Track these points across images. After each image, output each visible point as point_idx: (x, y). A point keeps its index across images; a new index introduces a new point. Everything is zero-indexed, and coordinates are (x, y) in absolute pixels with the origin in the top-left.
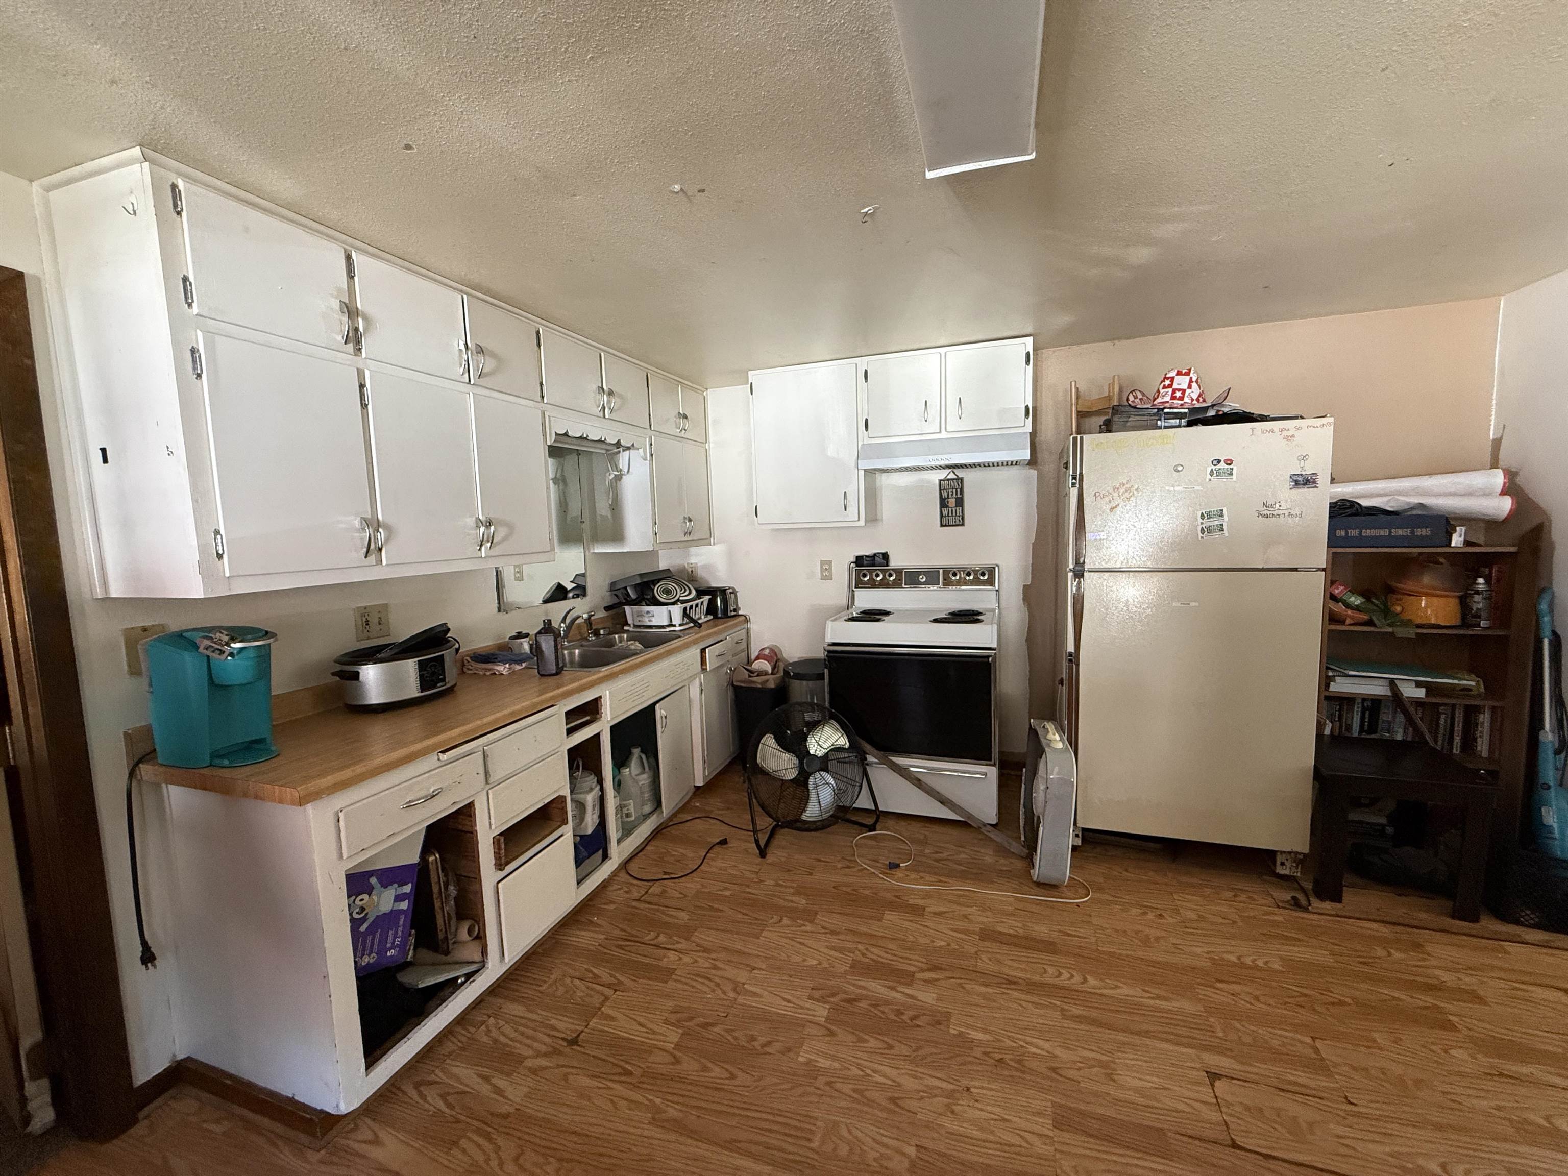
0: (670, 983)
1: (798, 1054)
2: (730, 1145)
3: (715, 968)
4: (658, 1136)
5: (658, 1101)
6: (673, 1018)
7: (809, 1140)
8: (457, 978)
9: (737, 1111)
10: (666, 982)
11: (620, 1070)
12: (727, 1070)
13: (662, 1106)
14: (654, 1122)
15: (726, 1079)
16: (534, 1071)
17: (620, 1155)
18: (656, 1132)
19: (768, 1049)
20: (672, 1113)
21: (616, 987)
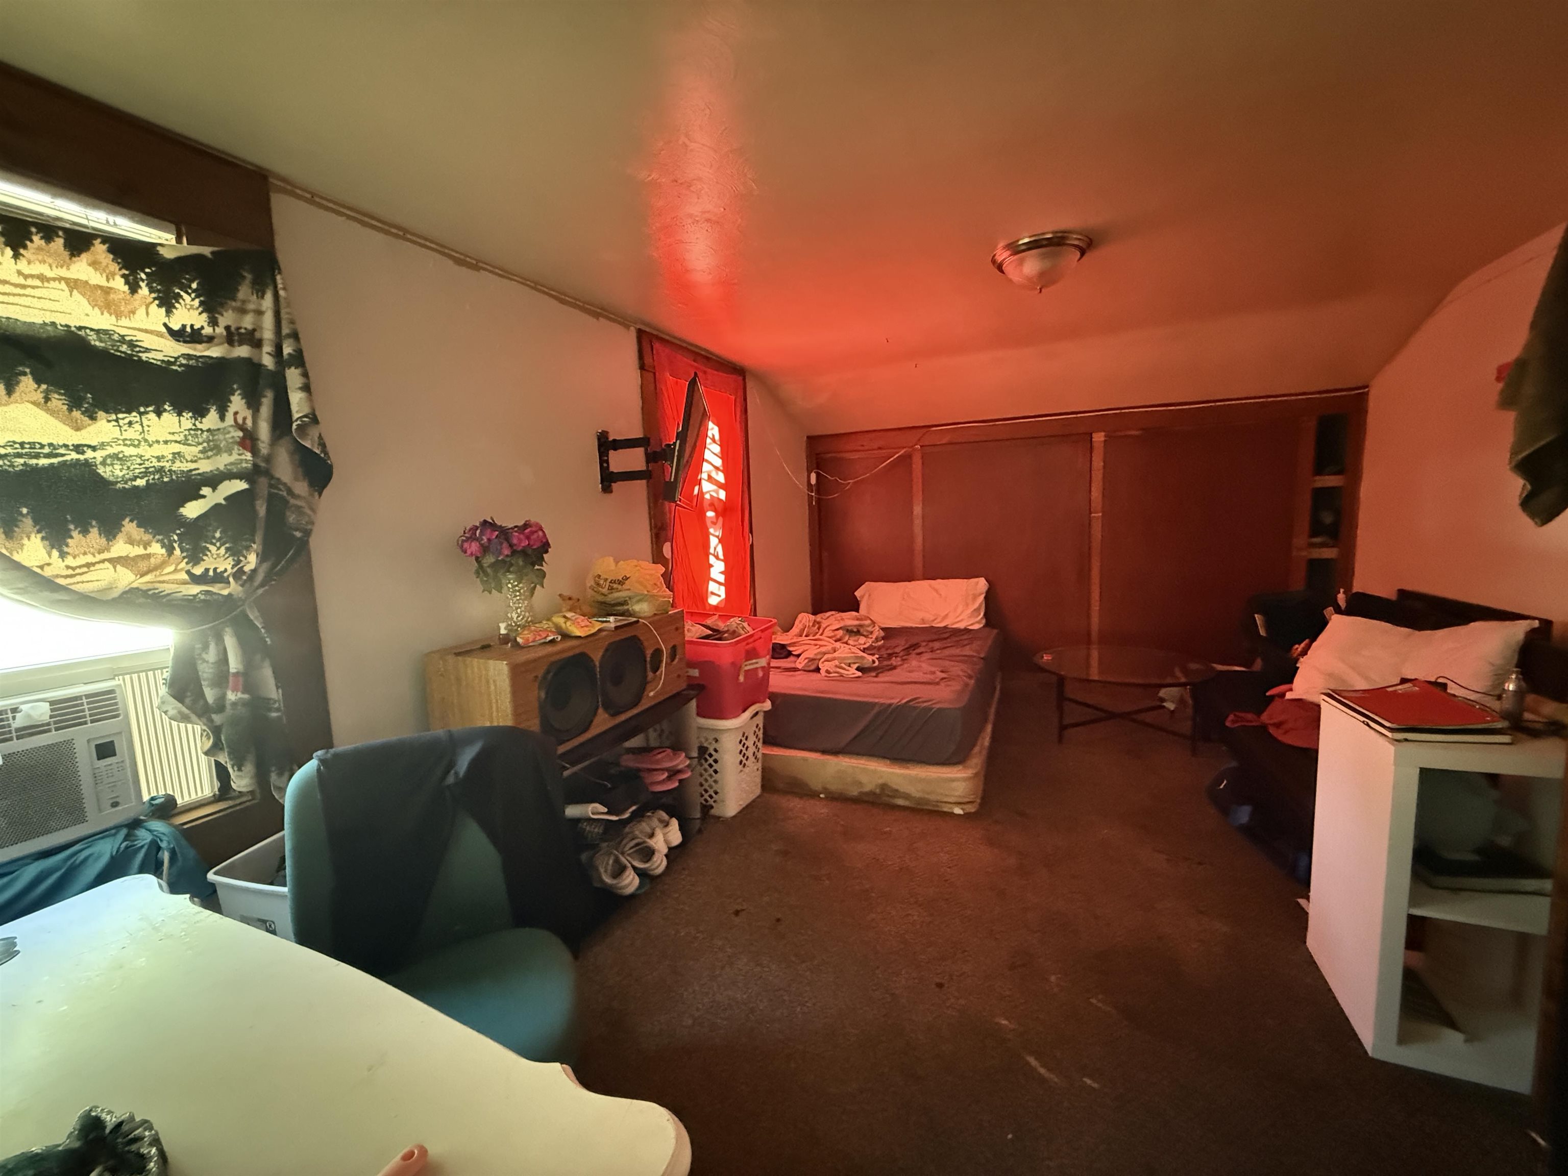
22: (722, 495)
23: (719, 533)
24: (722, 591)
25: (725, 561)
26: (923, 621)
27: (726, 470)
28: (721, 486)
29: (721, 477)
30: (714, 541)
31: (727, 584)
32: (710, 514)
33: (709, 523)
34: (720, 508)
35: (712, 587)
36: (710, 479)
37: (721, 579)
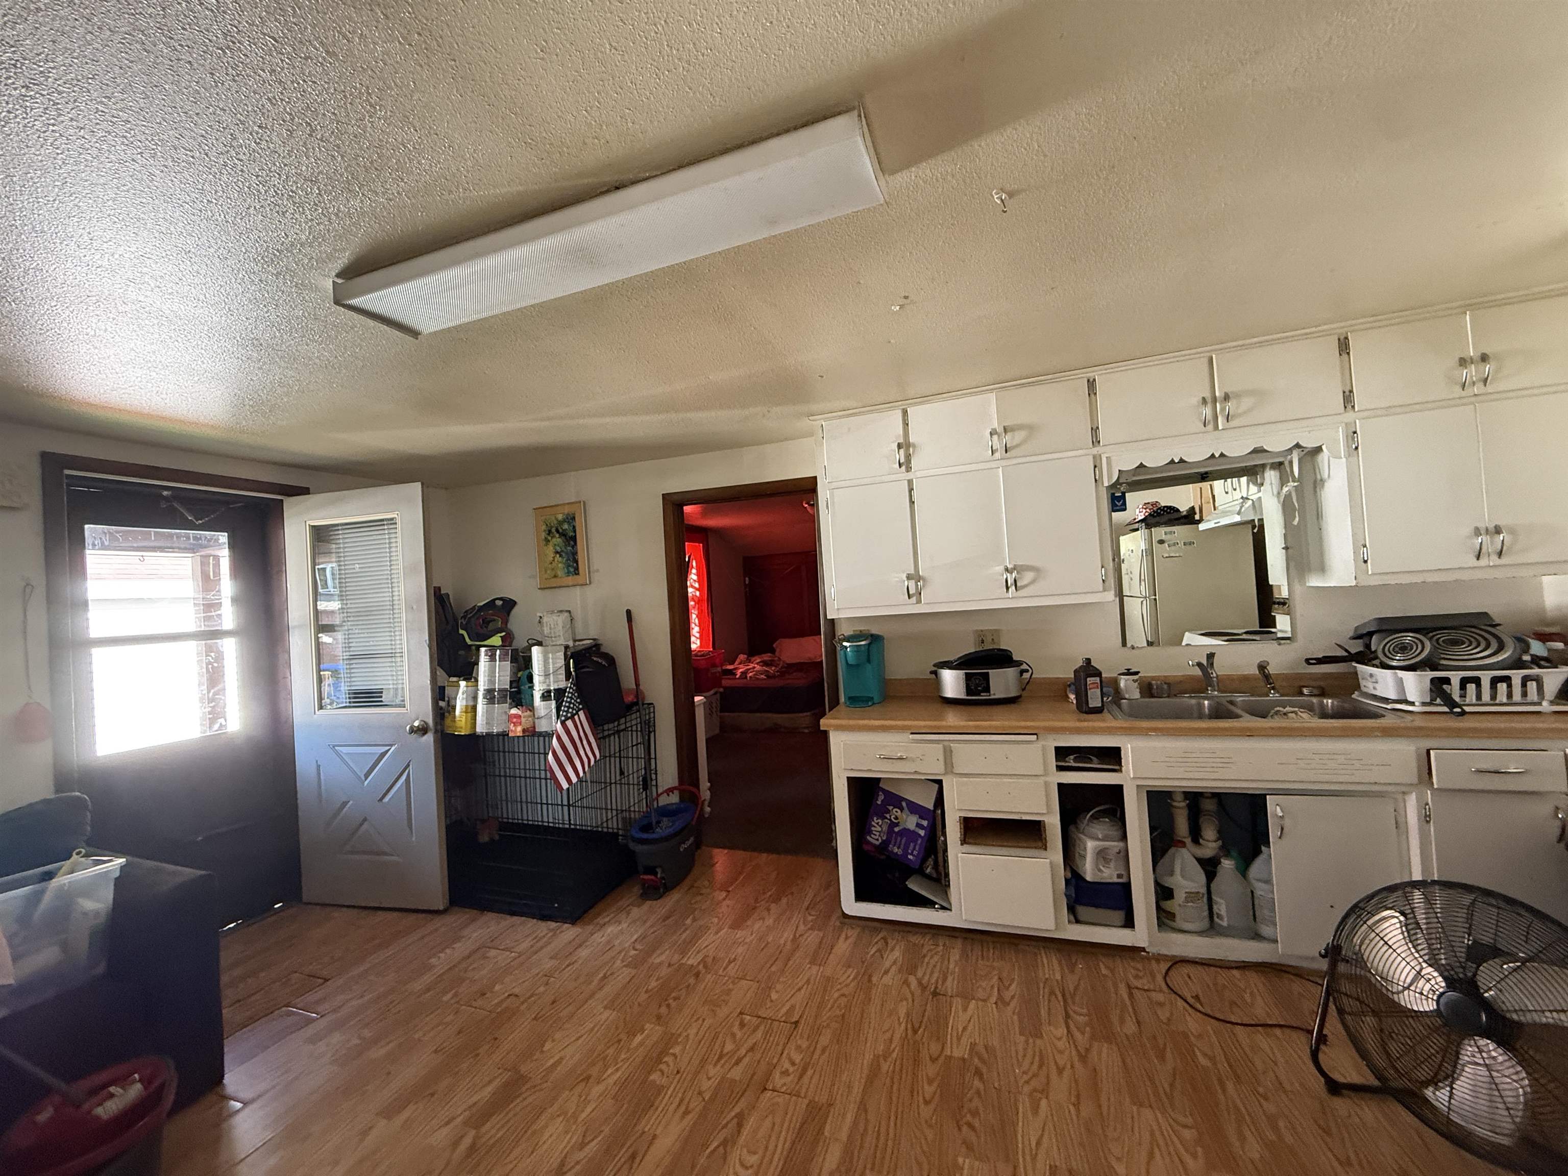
0: (1023, 1038)
1: (966, 1156)
2: (863, 1107)
3: (1060, 1071)
4: (865, 1062)
5: (894, 1055)
6: (981, 1049)
7: (872, 1169)
8: (936, 903)
9: (894, 1109)
10: (1021, 1034)
11: (917, 1026)
12: (933, 1097)
13: (890, 1059)
14: (876, 1057)
15: (924, 1097)
16: (906, 982)
17: (849, 1044)
18: (868, 1057)
19: (965, 1129)
20: (885, 1067)
21: (1002, 1002)
22: (698, 593)
23: (696, 612)
24: (698, 642)
25: (700, 626)
26: (810, 659)
27: (699, 581)
28: (697, 589)
29: (697, 585)
30: (694, 616)
31: (701, 638)
32: (692, 603)
33: (690, 607)
34: (696, 600)
35: (693, 639)
36: (692, 586)
37: (698, 635)
